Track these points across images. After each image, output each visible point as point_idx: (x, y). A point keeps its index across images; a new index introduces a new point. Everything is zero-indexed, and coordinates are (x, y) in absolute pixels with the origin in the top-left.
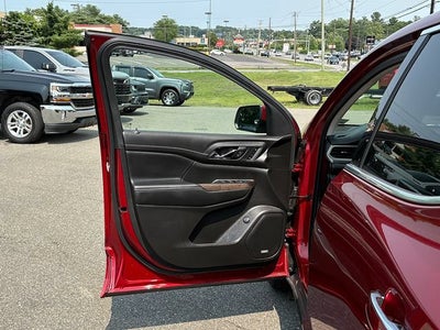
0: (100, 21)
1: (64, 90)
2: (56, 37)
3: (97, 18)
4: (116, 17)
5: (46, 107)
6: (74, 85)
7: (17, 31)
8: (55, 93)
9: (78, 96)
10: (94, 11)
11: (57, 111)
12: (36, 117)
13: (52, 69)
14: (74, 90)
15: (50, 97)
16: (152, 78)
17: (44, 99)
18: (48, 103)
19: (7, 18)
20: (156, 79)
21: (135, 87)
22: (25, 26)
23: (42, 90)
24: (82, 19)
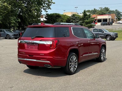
0: (109, 13)
2: (86, 20)
4: (116, 10)
7: (74, 20)
10: (107, 9)
16: (103, 32)
19: (72, 16)
22: (77, 18)
24: (102, 13)
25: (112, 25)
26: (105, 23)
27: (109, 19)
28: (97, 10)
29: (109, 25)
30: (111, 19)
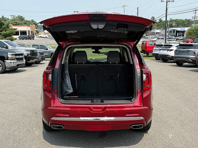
0: (25, 23)
1: (13, 55)
2: (4, 32)
3: (23, 22)
4: (32, 21)
5: (7, 61)
6: (16, 53)
8: (9, 56)
9: (18, 57)
10: (21, 18)
11: (10, 62)
12: (3, 65)
13: (7, 48)
14: (16, 55)
15: (8, 58)
16: (47, 49)
17: (6, 58)
18: (7, 59)
20: (49, 50)
21: (40, 53)
23: (5, 55)
24: (16, 23)
25: (33, 39)
26: (25, 36)
27: (29, 31)
28: (7, 18)
29: (30, 39)
30: (30, 32)
